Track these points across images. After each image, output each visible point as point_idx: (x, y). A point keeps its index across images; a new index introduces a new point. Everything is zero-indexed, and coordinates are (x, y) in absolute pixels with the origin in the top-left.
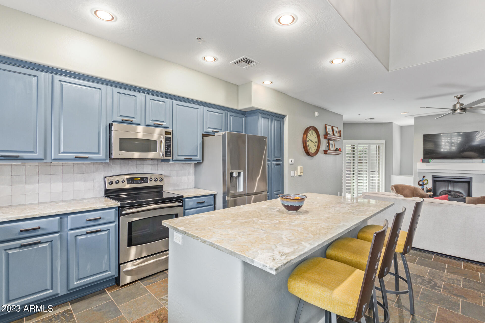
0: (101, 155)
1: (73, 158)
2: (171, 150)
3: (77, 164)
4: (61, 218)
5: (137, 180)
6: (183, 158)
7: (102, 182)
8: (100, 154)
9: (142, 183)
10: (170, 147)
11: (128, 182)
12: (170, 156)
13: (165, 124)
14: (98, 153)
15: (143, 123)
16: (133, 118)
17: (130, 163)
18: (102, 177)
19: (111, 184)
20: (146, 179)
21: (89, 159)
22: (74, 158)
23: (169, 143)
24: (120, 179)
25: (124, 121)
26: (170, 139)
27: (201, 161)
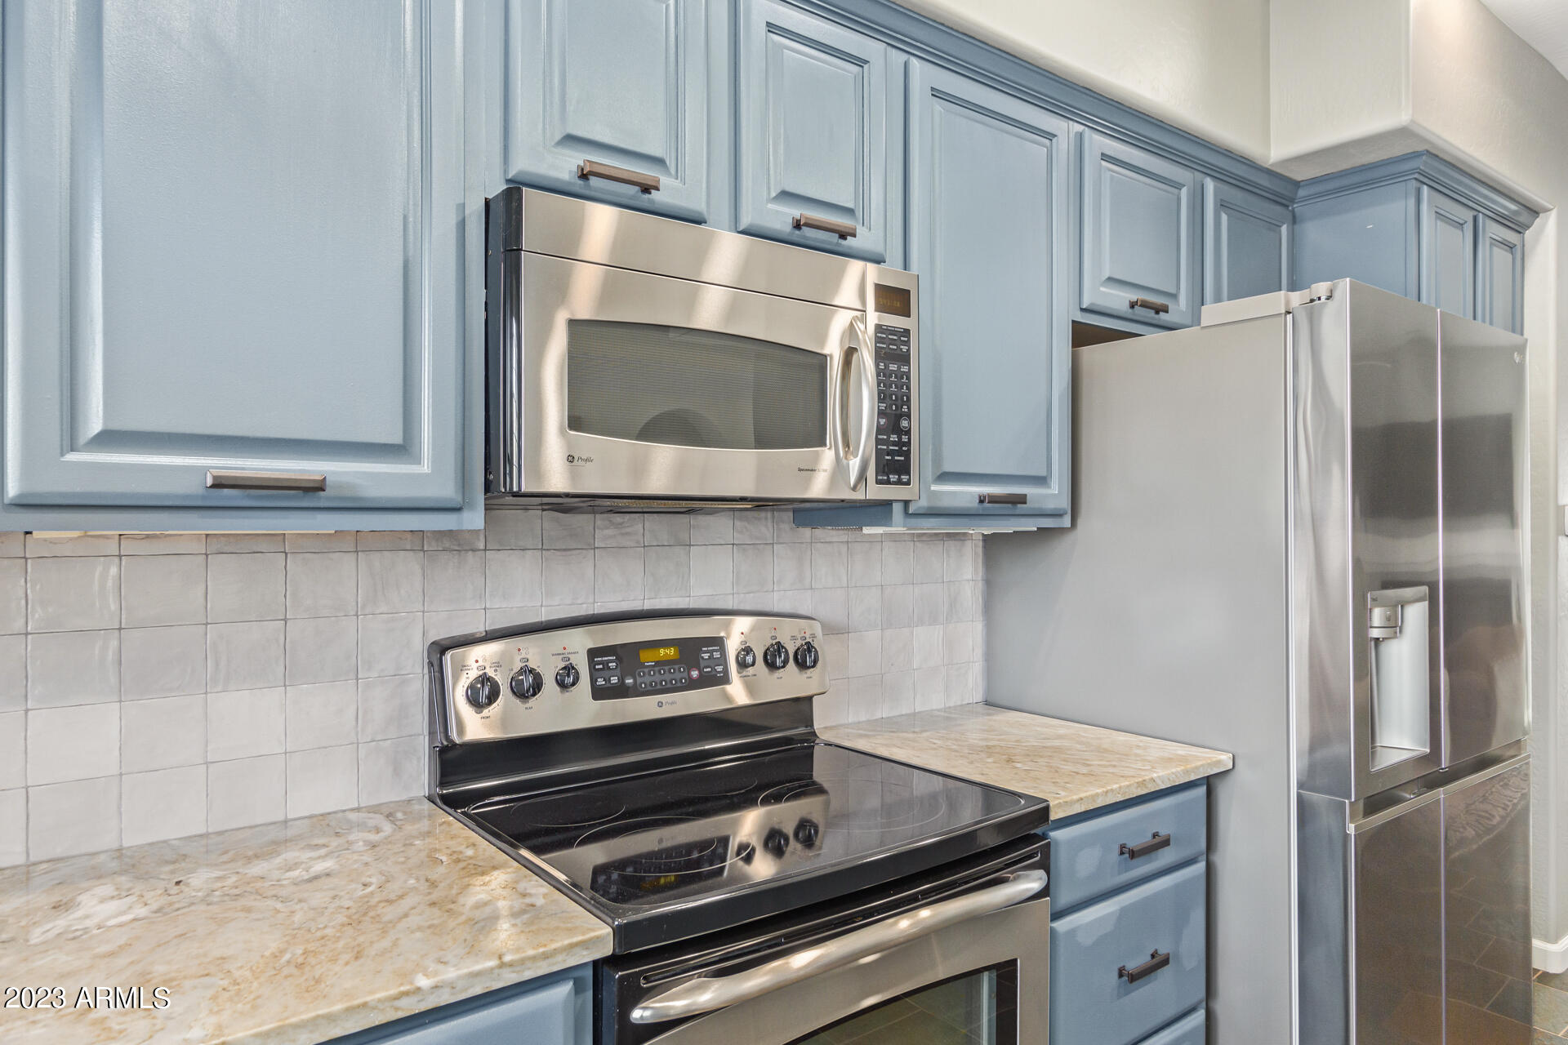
0: (425, 467)
1: (191, 488)
2: (908, 432)
3: (233, 545)
5: (657, 663)
6: (970, 493)
7: (418, 686)
8: (418, 461)
9: (693, 685)
10: (905, 409)
11: (601, 682)
12: (905, 478)
14: (402, 450)
15: (720, 210)
16: (659, 161)
17: (604, 529)
18: (418, 649)
19: (483, 699)
20: (717, 655)
21: (328, 499)
22: (201, 491)
24: (541, 654)
25: (594, 181)
26: (904, 348)
27: (1066, 522)
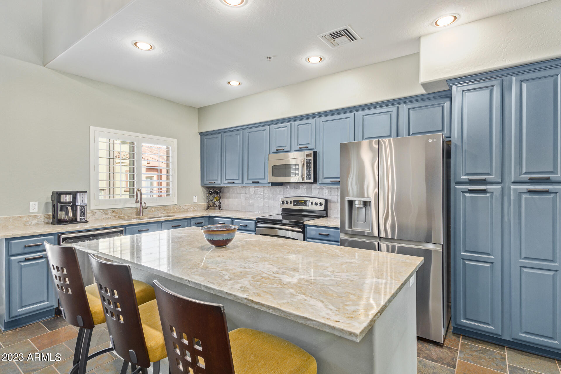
2: (311, 173)
4: (232, 220)
5: (301, 203)
6: (329, 181)
9: (304, 206)
10: (311, 170)
11: (294, 204)
12: (310, 179)
13: (310, 147)
19: (283, 203)
20: (307, 202)
23: (310, 165)
24: (289, 200)
25: (278, 151)
26: (311, 162)
